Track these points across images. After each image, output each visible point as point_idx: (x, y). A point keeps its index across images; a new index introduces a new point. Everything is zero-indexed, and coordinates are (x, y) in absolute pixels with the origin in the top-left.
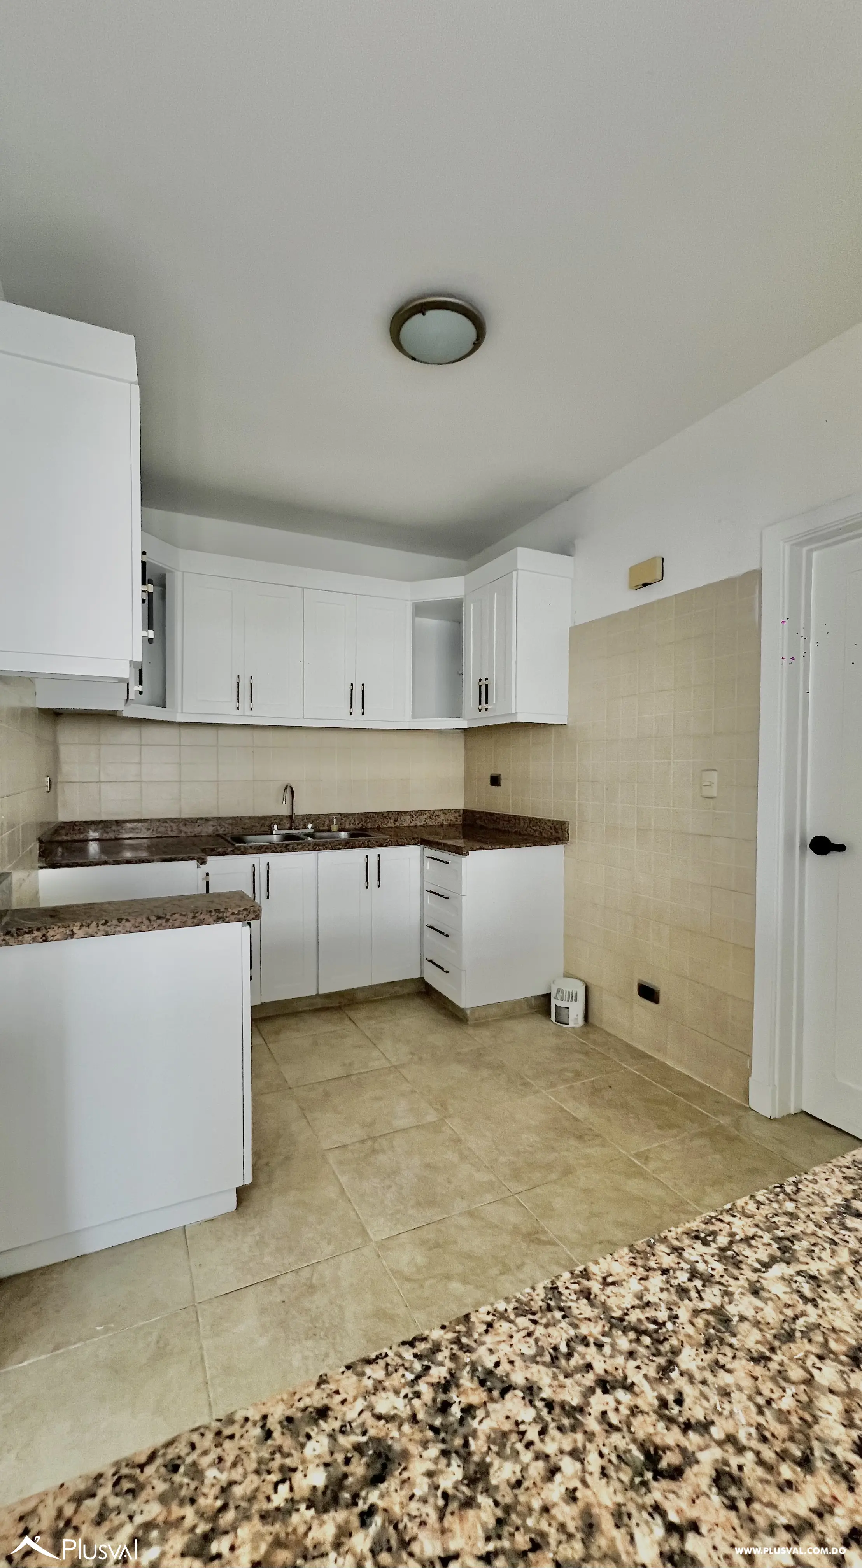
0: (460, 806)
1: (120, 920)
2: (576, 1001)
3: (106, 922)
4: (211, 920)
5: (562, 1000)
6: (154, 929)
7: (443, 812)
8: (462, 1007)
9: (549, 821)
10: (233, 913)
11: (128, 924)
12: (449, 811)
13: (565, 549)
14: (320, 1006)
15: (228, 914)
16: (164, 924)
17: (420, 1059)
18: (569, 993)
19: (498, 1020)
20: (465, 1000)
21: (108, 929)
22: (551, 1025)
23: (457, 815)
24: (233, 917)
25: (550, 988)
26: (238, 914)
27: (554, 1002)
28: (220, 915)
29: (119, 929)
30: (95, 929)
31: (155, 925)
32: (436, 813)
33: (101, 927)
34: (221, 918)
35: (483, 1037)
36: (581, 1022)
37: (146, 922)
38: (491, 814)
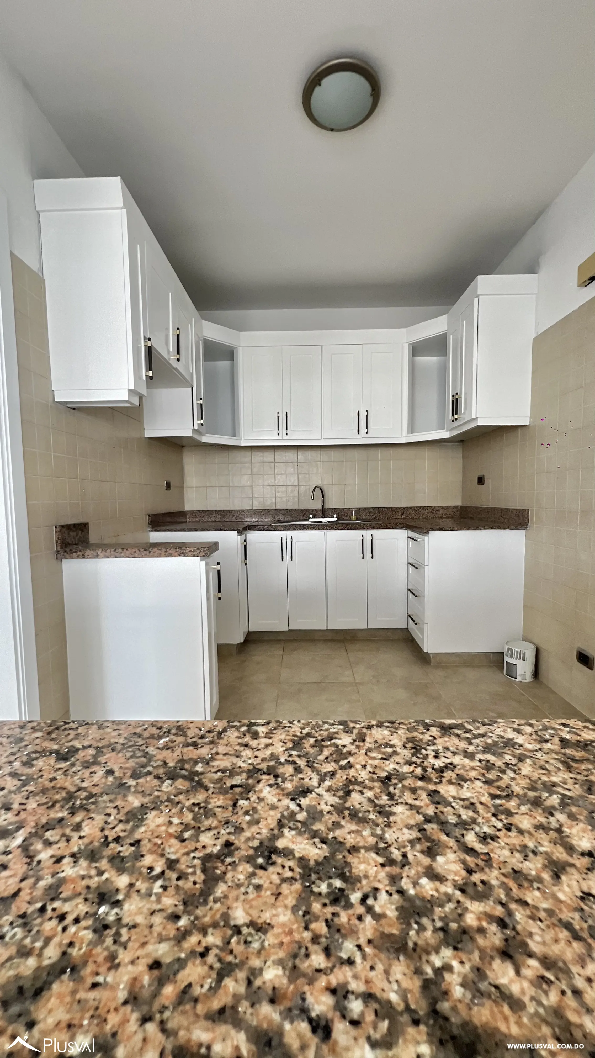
0: (459, 503)
1: (123, 549)
2: (524, 660)
3: (116, 550)
4: (176, 554)
5: (511, 657)
6: (142, 557)
7: (442, 507)
8: (425, 651)
9: (514, 509)
10: (190, 551)
11: (127, 552)
12: (448, 507)
13: (532, 269)
14: (329, 638)
15: (187, 551)
16: (148, 554)
17: (378, 681)
18: (517, 652)
19: (457, 666)
20: (429, 646)
21: (117, 554)
22: (502, 677)
23: (455, 510)
24: (190, 553)
25: (503, 648)
26: (194, 551)
27: (507, 659)
28: (182, 551)
29: (122, 554)
30: (110, 554)
31: (143, 554)
32: (437, 509)
33: (112, 553)
34: (182, 553)
35: (437, 675)
36: (529, 678)
37: (138, 552)
38: (477, 508)
